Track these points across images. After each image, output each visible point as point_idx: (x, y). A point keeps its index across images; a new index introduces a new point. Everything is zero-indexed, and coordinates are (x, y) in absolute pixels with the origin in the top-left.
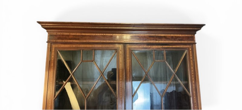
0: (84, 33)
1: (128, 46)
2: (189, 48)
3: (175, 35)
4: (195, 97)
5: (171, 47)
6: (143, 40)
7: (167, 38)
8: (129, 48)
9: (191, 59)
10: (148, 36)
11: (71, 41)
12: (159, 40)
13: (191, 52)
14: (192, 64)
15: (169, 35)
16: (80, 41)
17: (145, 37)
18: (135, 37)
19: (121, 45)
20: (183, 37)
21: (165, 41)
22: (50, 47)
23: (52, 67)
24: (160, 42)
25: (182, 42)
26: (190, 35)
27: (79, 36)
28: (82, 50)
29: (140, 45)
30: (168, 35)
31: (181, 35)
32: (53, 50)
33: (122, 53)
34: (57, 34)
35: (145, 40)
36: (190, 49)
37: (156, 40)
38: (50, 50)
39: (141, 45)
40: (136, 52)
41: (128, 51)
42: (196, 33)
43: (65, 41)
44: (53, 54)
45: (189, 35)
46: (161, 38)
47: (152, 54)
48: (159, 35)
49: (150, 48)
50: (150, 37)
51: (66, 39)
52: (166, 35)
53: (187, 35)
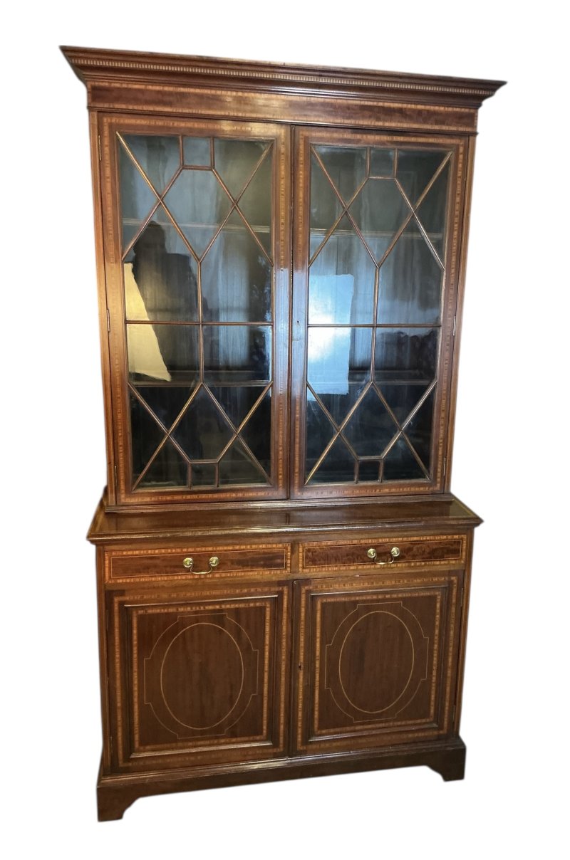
0: (184, 86)
1: (303, 133)
2: (458, 146)
3: (428, 107)
4: (453, 271)
5: (413, 139)
6: (343, 117)
7: (406, 115)
8: (306, 139)
9: (460, 177)
10: (356, 105)
11: (151, 108)
12: (385, 121)
13: (461, 157)
14: (459, 189)
15: (413, 106)
16: (174, 111)
17: (348, 107)
18: (322, 108)
19: (284, 126)
20: (448, 114)
21: (399, 122)
22: (96, 123)
23: (108, 178)
24: (387, 124)
25: (445, 128)
26: (467, 110)
27: (170, 94)
28: (180, 137)
29: (333, 132)
30: (409, 106)
31: (442, 109)
32: (106, 133)
33: (286, 149)
34: (113, 85)
35: (349, 118)
36: (461, 150)
37: (378, 119)
38: (97, 130)
39: (336, 132)
40: (324, 150)
41: (302, 147)
42: (480, 105)
43: (136, 107)
44: (106, 141)
45: (463, 110)
46: (389, 112)
47: (365, 158)
48: (387, 104)
49: (359, 141)
50: (363, 108)
51: (136, 101)
52: (405, 106)
53: (458, 110)
